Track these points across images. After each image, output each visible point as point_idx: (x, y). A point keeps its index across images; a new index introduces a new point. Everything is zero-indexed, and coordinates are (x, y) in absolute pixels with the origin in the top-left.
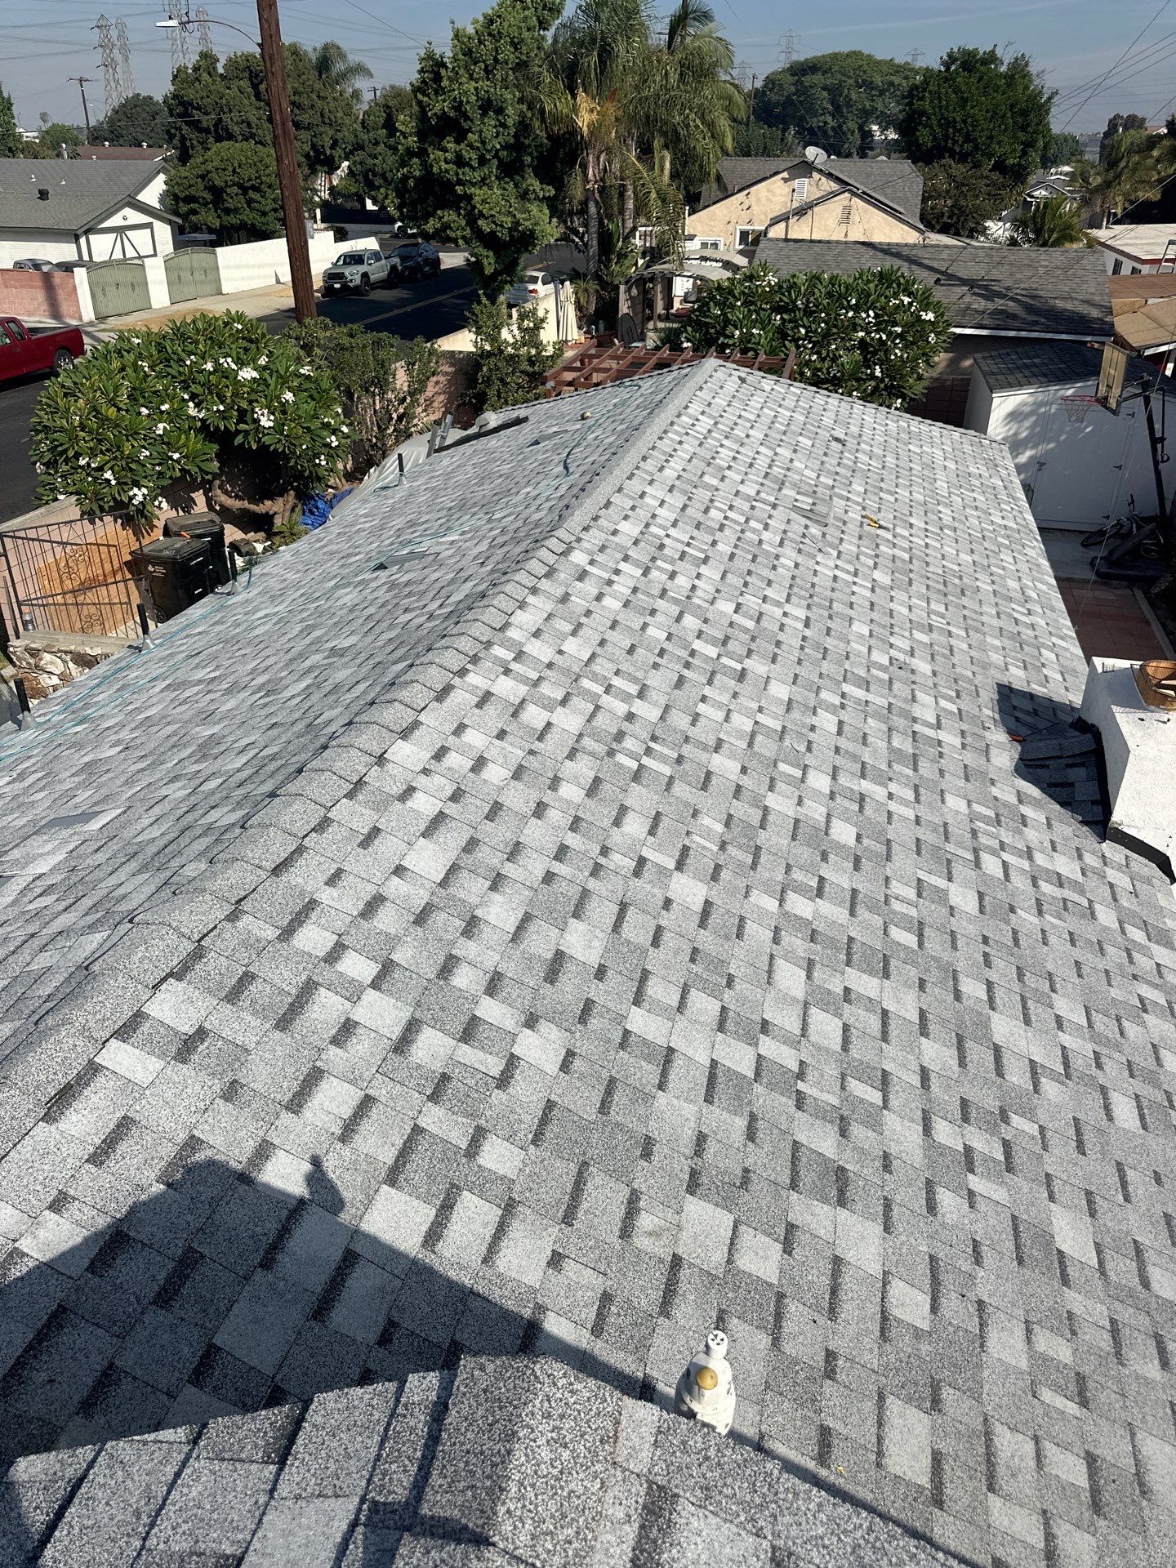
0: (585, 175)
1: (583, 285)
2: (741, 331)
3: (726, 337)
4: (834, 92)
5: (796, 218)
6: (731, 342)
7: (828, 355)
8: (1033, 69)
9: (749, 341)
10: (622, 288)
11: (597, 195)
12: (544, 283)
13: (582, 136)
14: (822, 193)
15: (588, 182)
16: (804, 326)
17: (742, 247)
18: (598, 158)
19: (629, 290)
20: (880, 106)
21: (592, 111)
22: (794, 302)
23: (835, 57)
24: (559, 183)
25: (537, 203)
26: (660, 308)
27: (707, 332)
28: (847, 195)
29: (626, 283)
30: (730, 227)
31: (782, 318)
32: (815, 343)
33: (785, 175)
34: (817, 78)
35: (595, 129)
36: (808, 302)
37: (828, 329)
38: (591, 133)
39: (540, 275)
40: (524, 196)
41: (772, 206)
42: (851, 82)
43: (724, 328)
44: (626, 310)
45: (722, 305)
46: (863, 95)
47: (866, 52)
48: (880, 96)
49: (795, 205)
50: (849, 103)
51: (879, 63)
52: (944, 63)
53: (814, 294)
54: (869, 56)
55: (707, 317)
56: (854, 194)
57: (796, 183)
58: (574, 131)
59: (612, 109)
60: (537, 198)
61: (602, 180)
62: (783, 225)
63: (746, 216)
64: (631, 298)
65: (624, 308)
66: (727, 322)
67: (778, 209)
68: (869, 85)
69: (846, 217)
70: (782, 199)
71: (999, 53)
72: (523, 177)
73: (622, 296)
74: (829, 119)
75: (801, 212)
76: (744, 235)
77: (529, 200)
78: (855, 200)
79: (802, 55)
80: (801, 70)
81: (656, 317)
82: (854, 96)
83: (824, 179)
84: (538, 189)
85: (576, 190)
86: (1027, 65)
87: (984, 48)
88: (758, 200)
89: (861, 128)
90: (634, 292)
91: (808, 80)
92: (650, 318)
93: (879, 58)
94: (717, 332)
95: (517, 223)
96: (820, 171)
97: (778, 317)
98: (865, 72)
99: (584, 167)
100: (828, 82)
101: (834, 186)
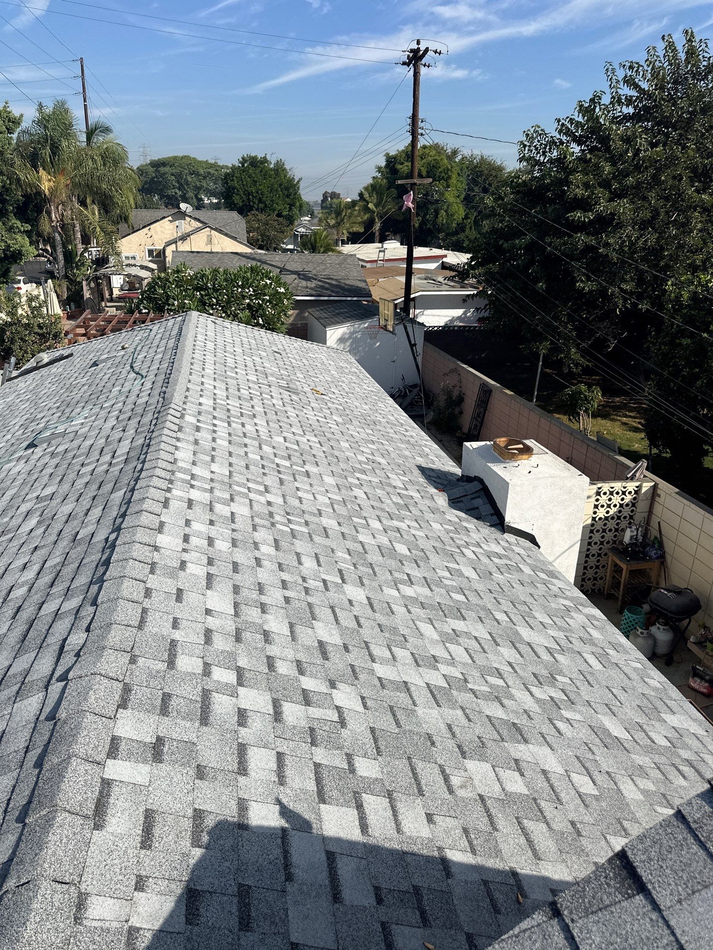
0: (50, 218)
1: (58, 282)
2: (178, 301)
3: (169, 305)
4: (179, 176)
5: (181, 242)
6: (173, 308)
7: (231, 313)
8: (287, 167)
9: (184, 307)
10: (84, 283)
11: (59, 229)
12: (25, 283)
13: (45, 195)
14: (193, 229)
15: (53, 222)
16: (215, 298)
17: (150, 259)
18: (57, 208)
19: (89, 284)
20: (205, 185)
21: (50, 180)
22: (206, 284)
23: (175, 158)
24: (34, 222)
25: (20, 234)
26: (107, 295)
27: (157, 303)
28: (208, 229)
29: (87, 280)
30: (142, 248)
31: (200, 294)
32: (223, 307)
33: (170, 218)
34: (167, 169)
35: (53, 191)
36: (214, 284)
37: (229, 299)
38: (51, 193)
39: (22, 278)
40: (10, 229)
41: (165, 236)
42: (187, 172)
43: (167, 300)
44: (88, 296)
45: (164, 287)
46: (195, 179)
47: (192, 156)
48: (204, 179)
49: (180, 234)
50: (187, 184)
51: (200, 162)
52: (241, 163)
53: (216, 279)
54: (194, 158)
55: (155, 294)
56: (212, 228)
57: (177, 223)
58: (39, 193)
59: (63, 180)
60: (20, 231)
61: (62, 220)
62: (174, 245)
63: (150, 241)
64: (91, 289)
65: (87, 295)
66: (168, 297)
67: (169, 238)
68: (197, 174)
69: (210, 241)
70: (170, 232)
71: (268, 158)
72: (8, 219)
73: (85, 288)
74: (177, 191)
75: (184, 238)
76: (151, 252)
77: (14, 233)
78: (213, 231)
79: (156, 158)
80: (157, 165)
81: (105, 300)
82: (190, 179)
83: (192, 221)
84: (19, 226)
85: (45, 227)
86: (283, 165)
87: (260, 155)
88: (156, 232)
89: (196, 196)
90: (92, 285)
91: (162, 169)
92: (103, 300)
93: (200, 159)
94: (163, 303)
95: (9, 246)
96: (190, 216)
97: (198, 293)
98: (193, 167)
99: (49, 213)
100: (174, 171)
101: (199, 225)
